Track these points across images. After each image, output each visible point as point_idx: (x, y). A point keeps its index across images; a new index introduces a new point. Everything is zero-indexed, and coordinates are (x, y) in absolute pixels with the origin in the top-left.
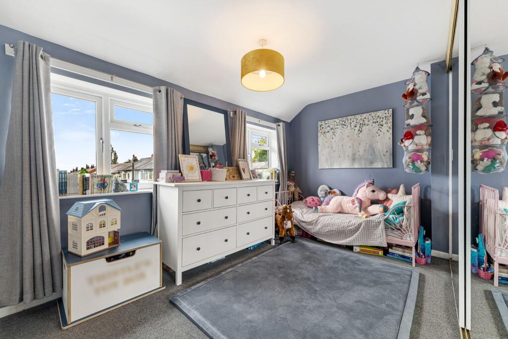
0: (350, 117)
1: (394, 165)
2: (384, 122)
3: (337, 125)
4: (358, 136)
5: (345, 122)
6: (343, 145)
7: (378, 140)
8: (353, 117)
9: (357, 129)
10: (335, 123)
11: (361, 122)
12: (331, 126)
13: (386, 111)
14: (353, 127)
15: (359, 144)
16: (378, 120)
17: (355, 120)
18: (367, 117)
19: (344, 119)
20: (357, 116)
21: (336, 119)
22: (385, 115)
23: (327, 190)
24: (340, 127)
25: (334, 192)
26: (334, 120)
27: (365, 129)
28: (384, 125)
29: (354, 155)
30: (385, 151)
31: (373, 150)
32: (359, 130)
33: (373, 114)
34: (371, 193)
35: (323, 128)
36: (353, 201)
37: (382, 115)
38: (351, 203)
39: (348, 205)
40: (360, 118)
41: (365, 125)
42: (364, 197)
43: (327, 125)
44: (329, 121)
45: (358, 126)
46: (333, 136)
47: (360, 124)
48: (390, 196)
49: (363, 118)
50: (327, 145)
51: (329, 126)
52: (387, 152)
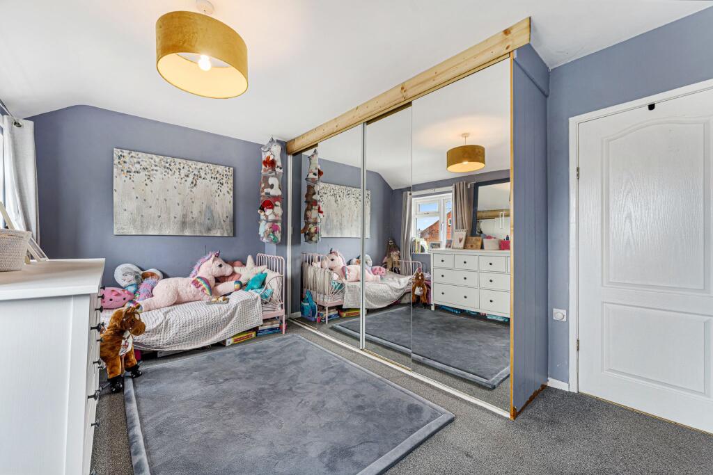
0: (179, 160)
1: (234, 235)
2: (224, 181)
3: (156, 166)
4: (191, 191)
5: (170, 165)
6: (166, 200)
7: (217, 201)
8: (184, 161)
9: (190, 179)
10: (152, 161)
11: (196, 173)
12: (144, 164)
13: (227, 169)
14: (182, 176)
15: (193, 202)
16: (218, 176)
17: (186, 167)
18: (203, 168)
19: (169, 161)
20: (190, 163)
21: (154, 156)
22: (226, 173)
23: (138, 273)
24: (161, 170)
25: (153, 275)
26: (149, 155)
27: (202, 183)
28: (225, 184)
29: (185, 216)
30: (225, 216)
31: (211, 212)
32: (192, 183)
33: (212, 167)
34: (218, 268)
35: (125, 162)
36: (195, 283)
37: (222, 171)
38: (192, 286)
39: (188, 289)
40: (194, 166)
41: (200, 177)
42: (209, 275)
43: (135, 160)
44: (140, 154)
45: (191, 176)
46: (148, 182)
47: (194, 174)
48: (237, 269)
49: (198, 167)
50: (134, 194)
51: (139, 163)
52: (227, 217)
